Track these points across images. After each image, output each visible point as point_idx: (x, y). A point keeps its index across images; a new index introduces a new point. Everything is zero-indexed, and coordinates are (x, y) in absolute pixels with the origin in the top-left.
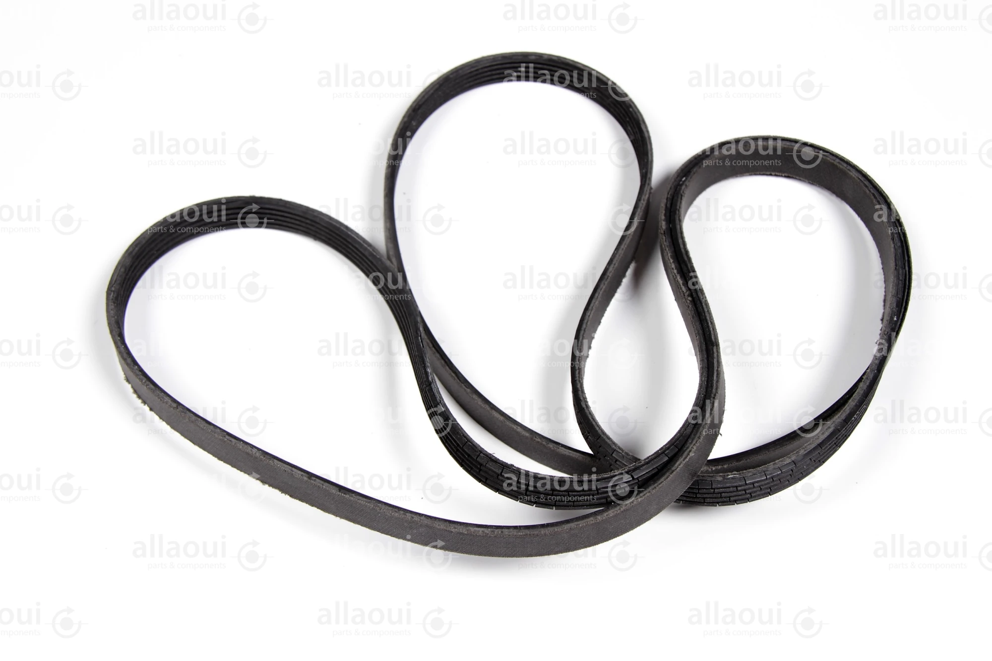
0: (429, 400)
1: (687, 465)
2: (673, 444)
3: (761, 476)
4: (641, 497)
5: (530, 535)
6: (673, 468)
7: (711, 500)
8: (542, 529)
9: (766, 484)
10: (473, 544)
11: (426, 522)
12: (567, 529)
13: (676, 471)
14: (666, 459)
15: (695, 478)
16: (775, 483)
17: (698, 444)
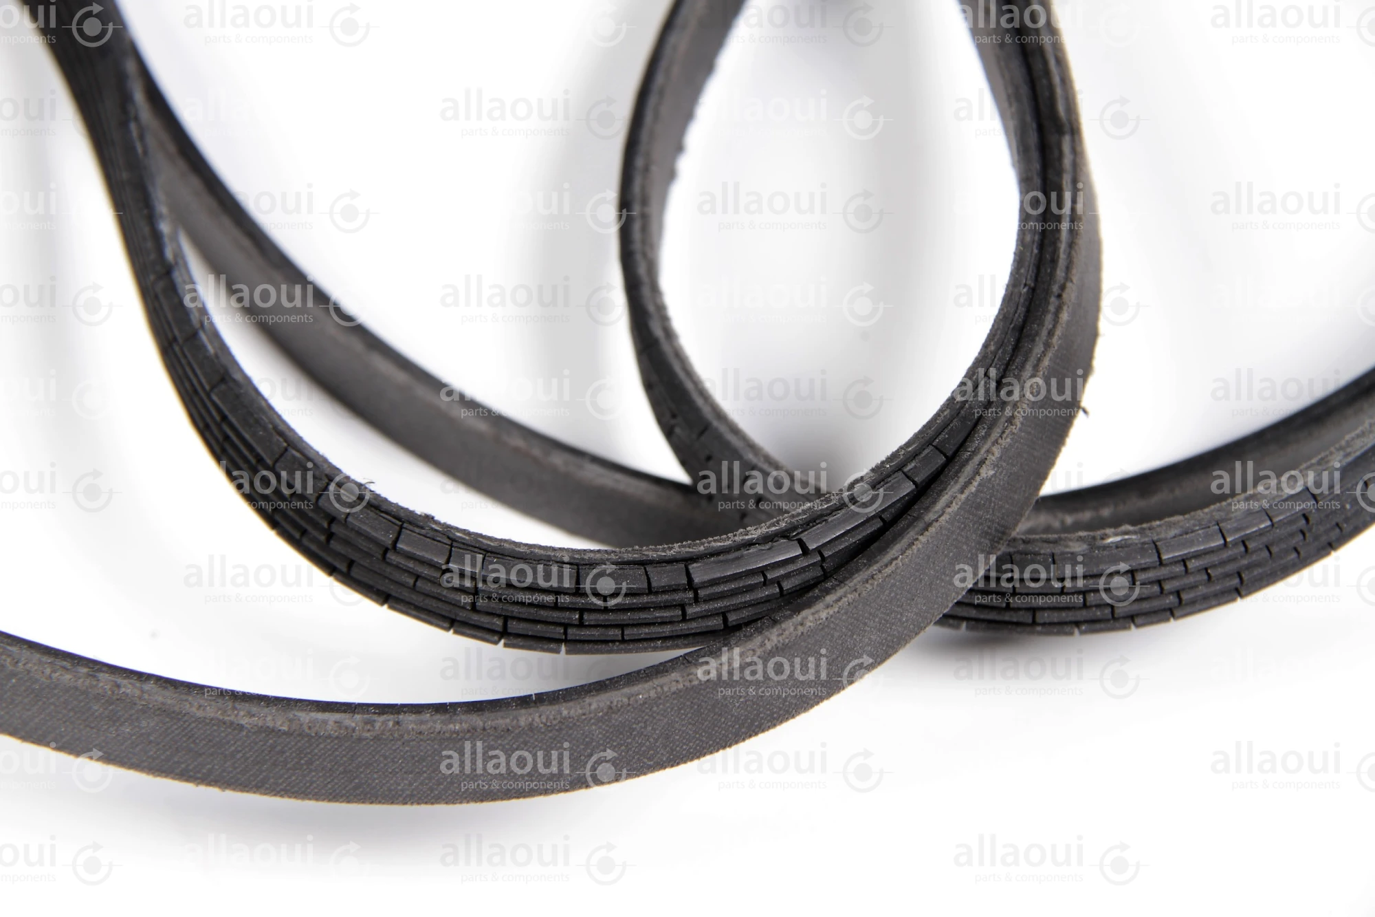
0: (168, 323)
1: (972, 506)
2: (930, 443)
3: (1208, 537)
4: (828, 607)
5: (484, 729)
6: (930, 516)
7: (1055, 617)
8: (523, 711)
9: (1223, 563)
10: (310, 762)
11: (160, 699)
12: (598, 709)
13: (936, 525)
14: (908, 487)
15: (1003, 549)
16: (1254, 557)
17: (1006, 442)
